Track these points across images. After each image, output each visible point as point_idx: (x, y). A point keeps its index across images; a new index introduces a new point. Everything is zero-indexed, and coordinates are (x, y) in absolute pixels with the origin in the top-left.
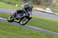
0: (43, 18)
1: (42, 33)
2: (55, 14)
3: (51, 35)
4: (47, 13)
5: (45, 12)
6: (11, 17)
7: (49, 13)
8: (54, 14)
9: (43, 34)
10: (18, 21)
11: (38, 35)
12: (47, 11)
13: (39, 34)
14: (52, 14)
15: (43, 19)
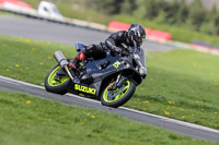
0: (28, 41)
1: (24, 96)
2: (74, 25)
3: (58, 105)
4: (42, 19)
5: (35, 18)
6: (60, 76)
7: (49, 20)
8: (67, 24)
9: (29, 102)
10: (90, 91)
11: (11, 103)
12: (41, 12)
13: (13, 100)
14: (61, 23)
15: (26, 44)
